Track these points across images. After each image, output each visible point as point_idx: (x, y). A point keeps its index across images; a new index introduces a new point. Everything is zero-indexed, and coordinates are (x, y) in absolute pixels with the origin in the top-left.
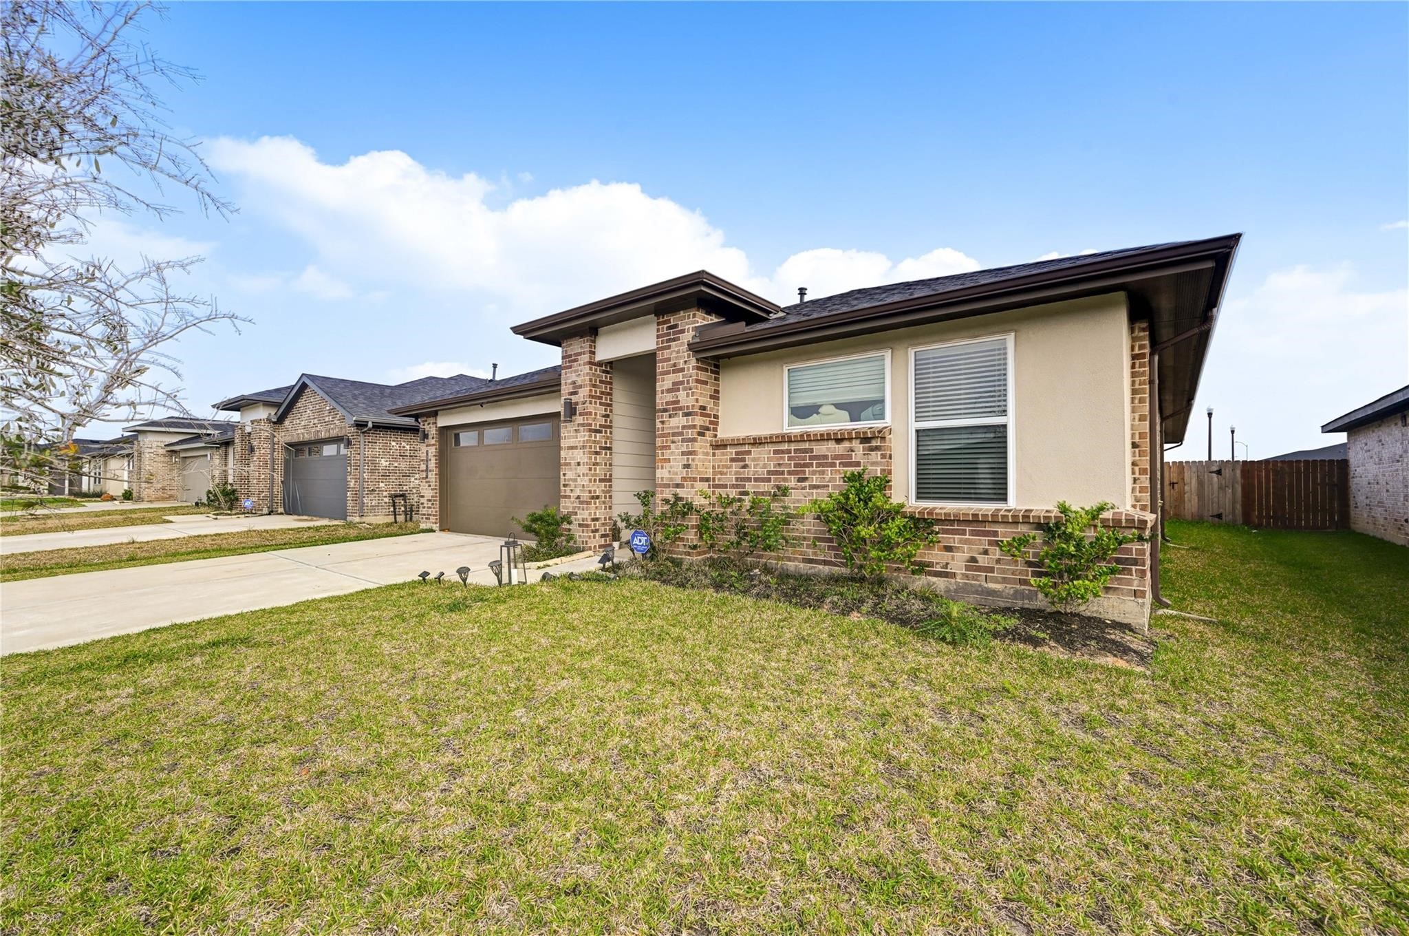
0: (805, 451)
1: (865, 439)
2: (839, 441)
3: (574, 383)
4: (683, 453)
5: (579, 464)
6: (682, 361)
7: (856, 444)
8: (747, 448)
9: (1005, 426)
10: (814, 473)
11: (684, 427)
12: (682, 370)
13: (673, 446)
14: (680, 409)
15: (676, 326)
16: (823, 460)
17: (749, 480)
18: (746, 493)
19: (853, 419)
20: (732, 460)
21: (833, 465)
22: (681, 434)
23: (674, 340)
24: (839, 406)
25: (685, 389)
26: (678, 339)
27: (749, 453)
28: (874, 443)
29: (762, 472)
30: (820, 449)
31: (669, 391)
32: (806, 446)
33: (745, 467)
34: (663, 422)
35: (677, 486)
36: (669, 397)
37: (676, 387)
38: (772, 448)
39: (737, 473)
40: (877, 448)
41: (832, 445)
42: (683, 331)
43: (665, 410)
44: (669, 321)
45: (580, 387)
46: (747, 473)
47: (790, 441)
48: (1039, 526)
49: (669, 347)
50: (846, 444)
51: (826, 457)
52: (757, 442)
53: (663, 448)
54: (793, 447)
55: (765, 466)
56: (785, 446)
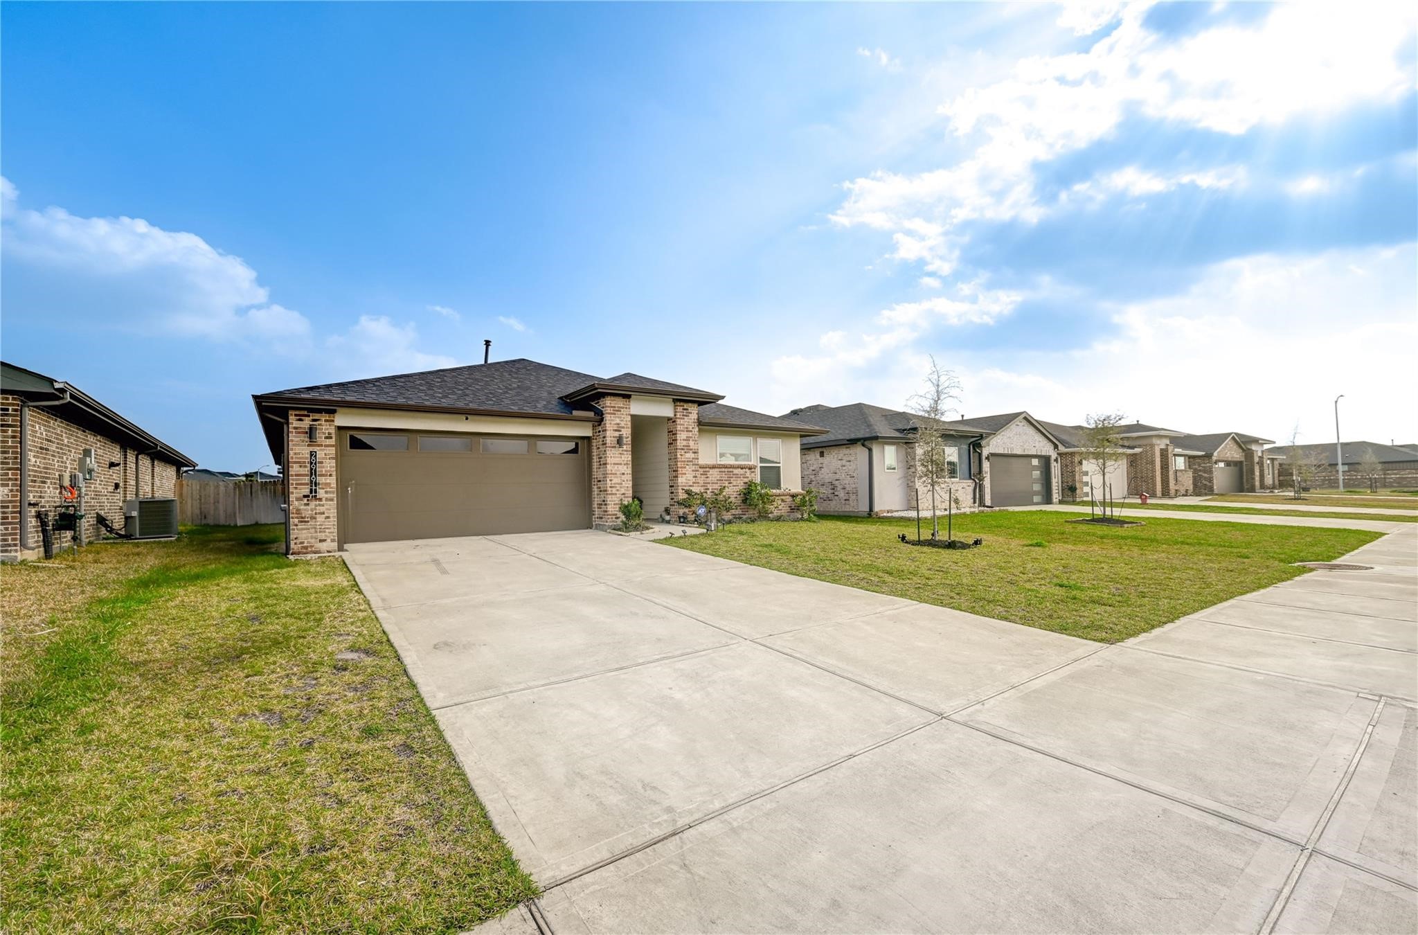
0: (730, 472)
1: (750, 469)
2: (742, 468)
3: (618, 424)
4: (693, 471)
5: (623, 474)
6: (691, 427)
7: (747, 470)
8: (708, 469)
9: (779, 467)
10: (734, 480)
11: (693, 458)
12: (691, 431)
13: (687, 467)
14: (691, 450)
15: (687, 409)
16: (737, 476)
17: (709, 483)
18: (708, 489)
19: (736, 460)
20: (701, 474)
21: (740, 477)
22: (691, 461)
23: (686, 416)
24: (732, 455)
25: (693, 440)
26: (689, 416)
27: (709, 472)
28: (753, 470)
29: (715, 480)
30: (736, 471)
31: (684, 440)
32: (731, 470)
33: (707, 477)
34: (681, 455)
35: (690, 486)
36: (685, 443)
37: (688, 439)
38: (718, 470)
39: (704, 480)
40: (753, 472)
41: (740, 470)
42: (691, 413)
43: (683, 449)
44: (683, 406)
45: (623, 428)
46: (709, 480)
47: (727, 467)
48: (791, 496)
49: (684, 419)
50: (744, 470)
51: (738, 474)
52: (714, 467)
53: (681, 468)
54: (726, 470)
55: (715, 477)
56: (723, 470)
